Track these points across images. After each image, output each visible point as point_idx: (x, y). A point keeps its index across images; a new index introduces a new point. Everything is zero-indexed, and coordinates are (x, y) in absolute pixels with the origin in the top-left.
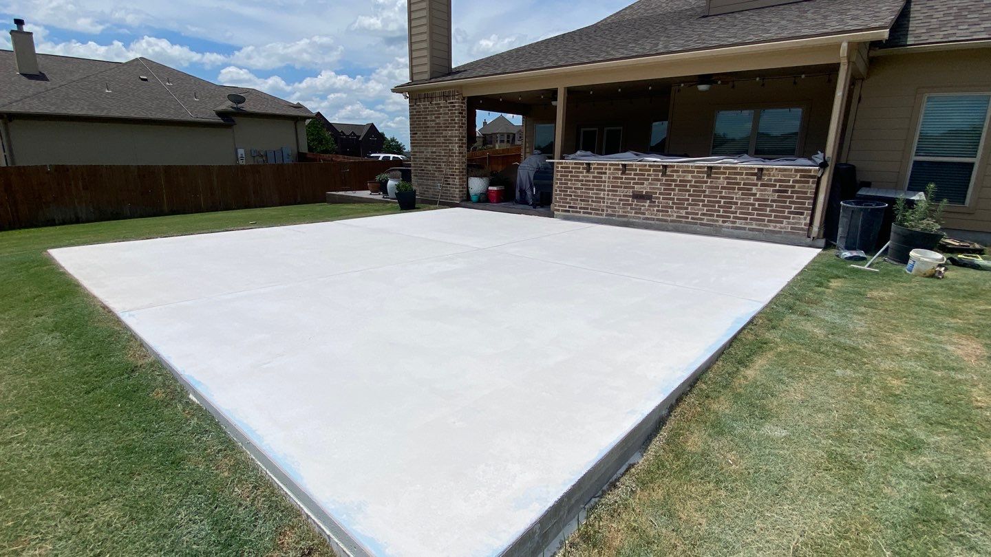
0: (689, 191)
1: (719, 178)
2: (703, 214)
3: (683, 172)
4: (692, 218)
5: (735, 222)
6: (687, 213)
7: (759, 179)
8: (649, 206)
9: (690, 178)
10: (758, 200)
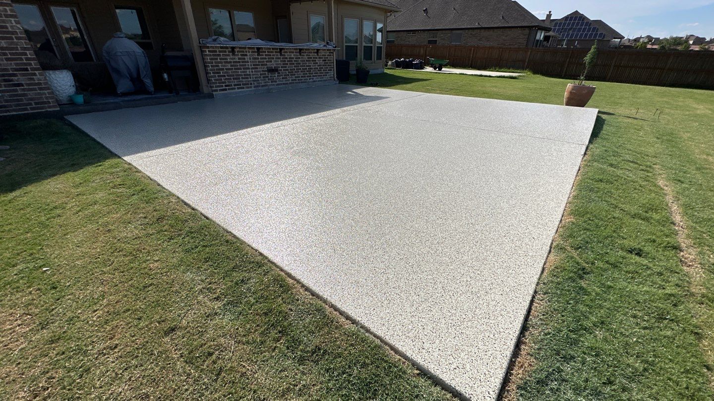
0: (294, 64)
1: (304, 55)
2: (302, 77)
3: (290, 52)
4: (298, 80)
5: (313, 79)
6: (295, 77)
7: (318, 55)
8: (278, 76)
9: (293, 56)
10: (318, 66)
